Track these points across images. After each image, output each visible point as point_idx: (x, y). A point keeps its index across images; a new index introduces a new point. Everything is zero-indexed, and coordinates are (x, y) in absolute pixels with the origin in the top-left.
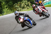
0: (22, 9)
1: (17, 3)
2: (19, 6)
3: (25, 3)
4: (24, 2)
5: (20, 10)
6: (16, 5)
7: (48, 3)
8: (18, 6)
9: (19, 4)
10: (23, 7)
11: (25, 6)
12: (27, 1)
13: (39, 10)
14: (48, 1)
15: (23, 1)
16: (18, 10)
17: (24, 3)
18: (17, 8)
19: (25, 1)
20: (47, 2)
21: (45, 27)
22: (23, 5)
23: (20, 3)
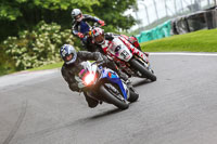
0: (39, 59)
1: (18, 37)
2: (23, 49)
3: (50, 36)
4: (44, 31)
5: (29, 64)
7: (149, 35)
8: (19, 48)
9: (26, 41)
10: (40, 51)
11: (53, 47)
12: (59, 27)
13: (121, 51)
14: (147, 28)
15: (43, 28)
16: (21, 63)
17: (47, 34)
18: (18, 55)
19: (49, 29)
20: (142, 29)
21: (134, 136)
22: (42, 45)
23: (28, 37)
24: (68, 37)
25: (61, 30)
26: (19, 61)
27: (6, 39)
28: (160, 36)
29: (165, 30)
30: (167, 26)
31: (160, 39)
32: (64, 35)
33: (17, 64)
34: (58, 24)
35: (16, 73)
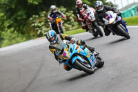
1: (39, 15)
2: (43, 23)
6: (35, 19)
8: (40, 22)
9: (44, 18)
12: (65, 9)
16: (41, 32)
21: (112, 79)
23: (45, 16)
24: (71, 16)
25: (67, 11)
26: (40, 31)
27: (31, 17)
28: (130, 15)
29: (133, 12)
30: (134, 9)
31: (130, 17)
32: (68, 14)
33: (38, 33)
34: (65, 7)
35: (37, 39)
